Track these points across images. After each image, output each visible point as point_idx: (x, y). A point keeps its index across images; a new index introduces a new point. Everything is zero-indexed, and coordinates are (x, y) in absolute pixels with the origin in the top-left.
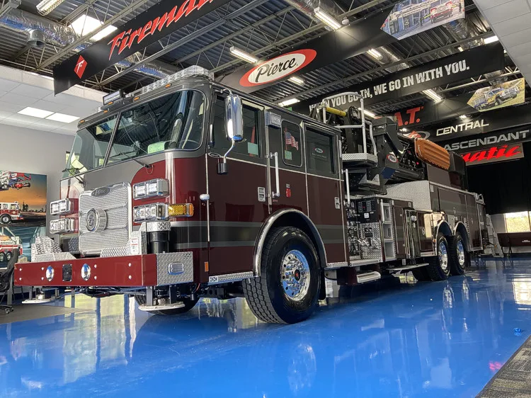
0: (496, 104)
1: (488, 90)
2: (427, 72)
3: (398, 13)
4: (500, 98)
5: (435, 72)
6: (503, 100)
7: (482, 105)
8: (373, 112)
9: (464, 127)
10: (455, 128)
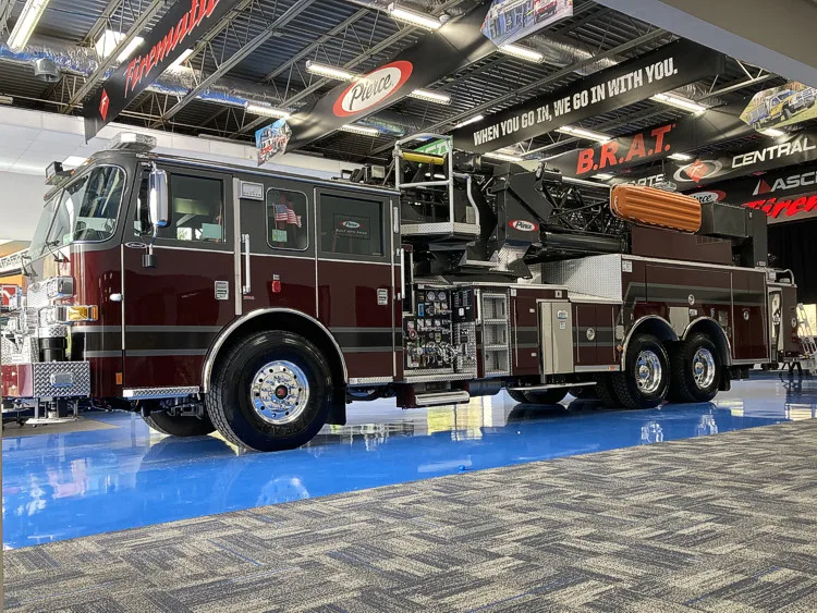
0: (783, 118)
1: (771, 93)
2: (622, 78)
3: (499, 6)
4: (789, 108)
5: (633, 78)
6: (792, 111)
7: (762, 121)
8: (607, 133)
9: (776, 151)
10: (761, 154)
